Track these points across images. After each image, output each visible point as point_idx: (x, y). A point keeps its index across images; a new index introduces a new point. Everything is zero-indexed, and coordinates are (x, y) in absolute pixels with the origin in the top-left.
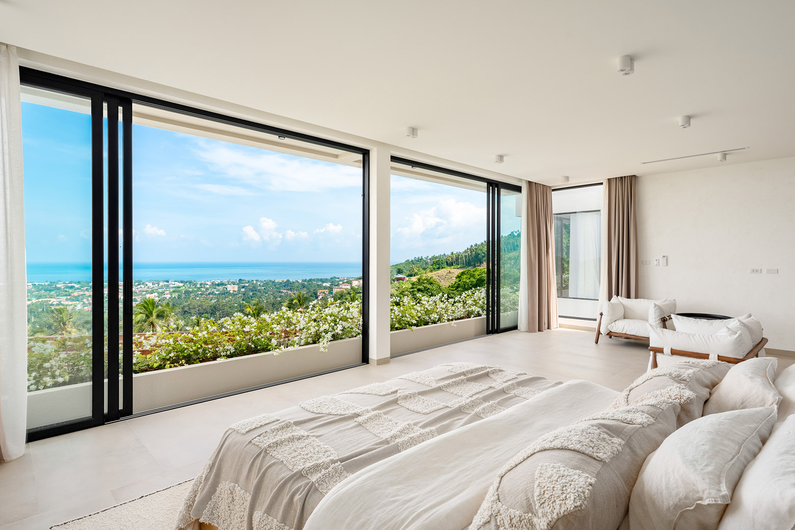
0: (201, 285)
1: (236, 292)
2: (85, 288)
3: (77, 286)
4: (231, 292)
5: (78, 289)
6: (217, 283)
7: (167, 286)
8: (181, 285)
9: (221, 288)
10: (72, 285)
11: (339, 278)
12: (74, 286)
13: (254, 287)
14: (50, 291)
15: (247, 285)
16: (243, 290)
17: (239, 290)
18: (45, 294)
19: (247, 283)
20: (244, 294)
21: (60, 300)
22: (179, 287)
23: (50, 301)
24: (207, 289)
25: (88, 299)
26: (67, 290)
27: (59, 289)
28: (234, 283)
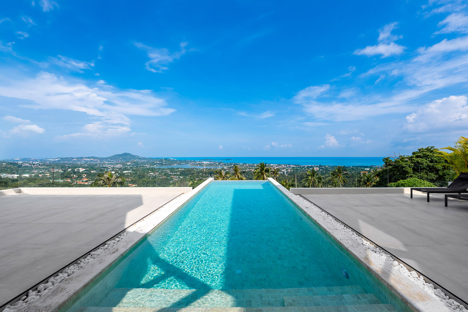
0: (303, 167)
1: (318, 170)
4: (316, 170)
6: (309, 166)
7: (290, 167)
8: (295, 166)
9: (311, 168)
13: (327, 169)
14: (253, 167)
15: (323, 168)
16: (321, 170)
17: (319, 170)
20: (322, 172)
22: (294, 167)
24: (305, 169)
28: (317, 167)
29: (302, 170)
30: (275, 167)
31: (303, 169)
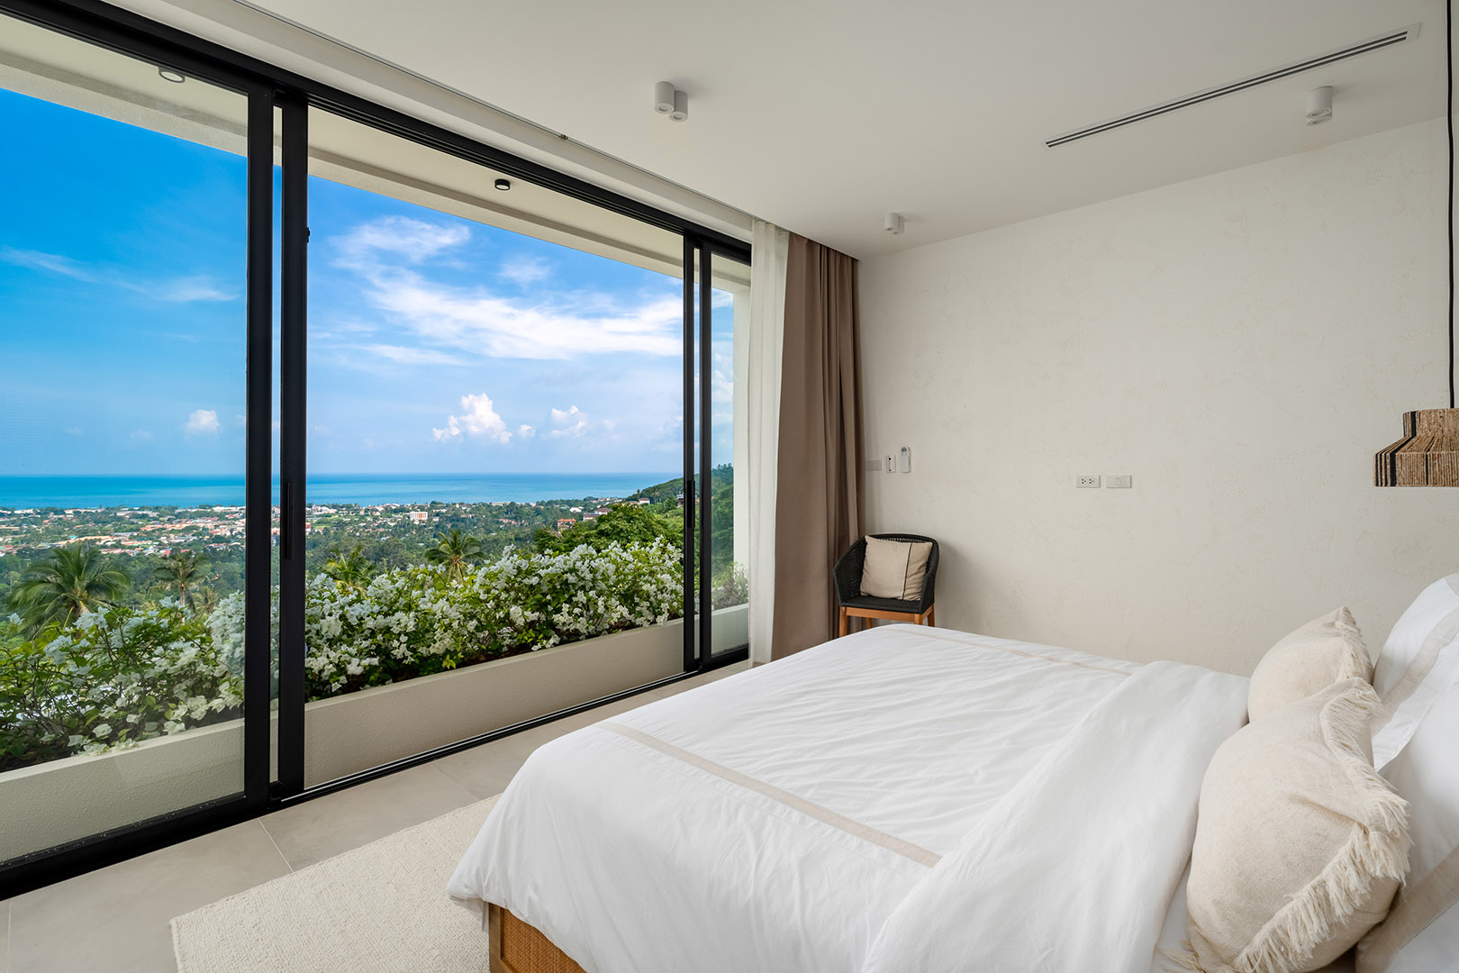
0: (366, 511)
1: (423, 522)
2: (166, 519)
3: (152, 514)
4: (417, 523)
5: (154, 519)
6: (393, 508)
8: (332, 511)
9: (399, 516)
10: (145, 512)
11: (597, 499)
12: (147, 515)
13: (455, 515)
14: (105, 523)
15: (444, 511)
16: (436, 519)
17: (430, 520)
18: (95, 528)
19: (444, 508)
20: (437, 526)
21: (120, 538)
22: (328, 515)
23: (100, 540)
24: (376, 518)
25: (168, 537)
26: (135, 521)
27: (121, 519)
28: (422, 509)
29: (362, 525)
30: (235, 519)
31: (369, 519)
